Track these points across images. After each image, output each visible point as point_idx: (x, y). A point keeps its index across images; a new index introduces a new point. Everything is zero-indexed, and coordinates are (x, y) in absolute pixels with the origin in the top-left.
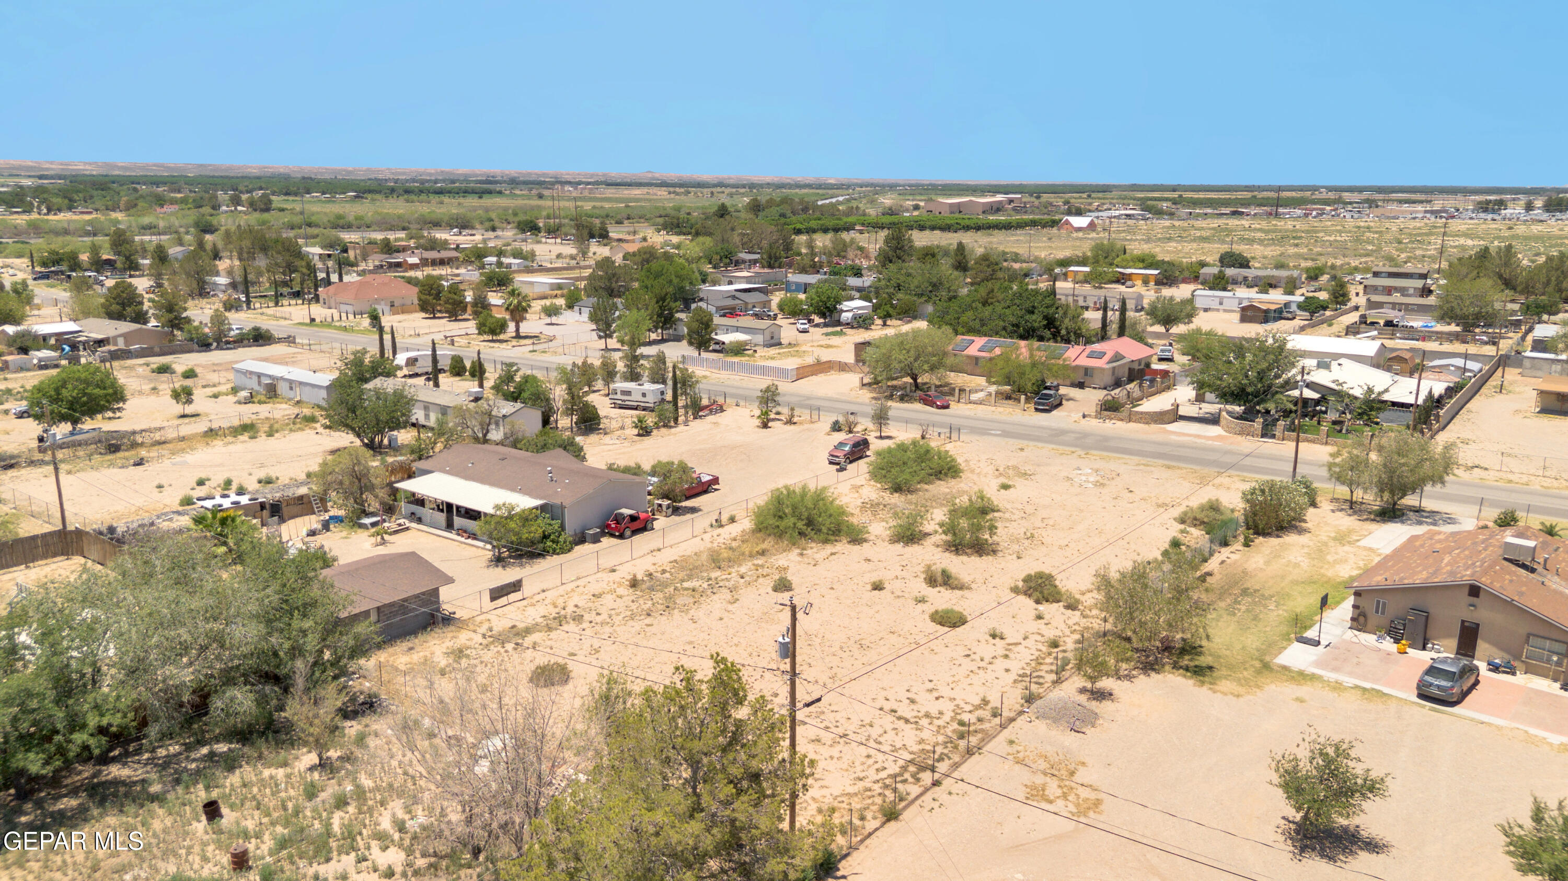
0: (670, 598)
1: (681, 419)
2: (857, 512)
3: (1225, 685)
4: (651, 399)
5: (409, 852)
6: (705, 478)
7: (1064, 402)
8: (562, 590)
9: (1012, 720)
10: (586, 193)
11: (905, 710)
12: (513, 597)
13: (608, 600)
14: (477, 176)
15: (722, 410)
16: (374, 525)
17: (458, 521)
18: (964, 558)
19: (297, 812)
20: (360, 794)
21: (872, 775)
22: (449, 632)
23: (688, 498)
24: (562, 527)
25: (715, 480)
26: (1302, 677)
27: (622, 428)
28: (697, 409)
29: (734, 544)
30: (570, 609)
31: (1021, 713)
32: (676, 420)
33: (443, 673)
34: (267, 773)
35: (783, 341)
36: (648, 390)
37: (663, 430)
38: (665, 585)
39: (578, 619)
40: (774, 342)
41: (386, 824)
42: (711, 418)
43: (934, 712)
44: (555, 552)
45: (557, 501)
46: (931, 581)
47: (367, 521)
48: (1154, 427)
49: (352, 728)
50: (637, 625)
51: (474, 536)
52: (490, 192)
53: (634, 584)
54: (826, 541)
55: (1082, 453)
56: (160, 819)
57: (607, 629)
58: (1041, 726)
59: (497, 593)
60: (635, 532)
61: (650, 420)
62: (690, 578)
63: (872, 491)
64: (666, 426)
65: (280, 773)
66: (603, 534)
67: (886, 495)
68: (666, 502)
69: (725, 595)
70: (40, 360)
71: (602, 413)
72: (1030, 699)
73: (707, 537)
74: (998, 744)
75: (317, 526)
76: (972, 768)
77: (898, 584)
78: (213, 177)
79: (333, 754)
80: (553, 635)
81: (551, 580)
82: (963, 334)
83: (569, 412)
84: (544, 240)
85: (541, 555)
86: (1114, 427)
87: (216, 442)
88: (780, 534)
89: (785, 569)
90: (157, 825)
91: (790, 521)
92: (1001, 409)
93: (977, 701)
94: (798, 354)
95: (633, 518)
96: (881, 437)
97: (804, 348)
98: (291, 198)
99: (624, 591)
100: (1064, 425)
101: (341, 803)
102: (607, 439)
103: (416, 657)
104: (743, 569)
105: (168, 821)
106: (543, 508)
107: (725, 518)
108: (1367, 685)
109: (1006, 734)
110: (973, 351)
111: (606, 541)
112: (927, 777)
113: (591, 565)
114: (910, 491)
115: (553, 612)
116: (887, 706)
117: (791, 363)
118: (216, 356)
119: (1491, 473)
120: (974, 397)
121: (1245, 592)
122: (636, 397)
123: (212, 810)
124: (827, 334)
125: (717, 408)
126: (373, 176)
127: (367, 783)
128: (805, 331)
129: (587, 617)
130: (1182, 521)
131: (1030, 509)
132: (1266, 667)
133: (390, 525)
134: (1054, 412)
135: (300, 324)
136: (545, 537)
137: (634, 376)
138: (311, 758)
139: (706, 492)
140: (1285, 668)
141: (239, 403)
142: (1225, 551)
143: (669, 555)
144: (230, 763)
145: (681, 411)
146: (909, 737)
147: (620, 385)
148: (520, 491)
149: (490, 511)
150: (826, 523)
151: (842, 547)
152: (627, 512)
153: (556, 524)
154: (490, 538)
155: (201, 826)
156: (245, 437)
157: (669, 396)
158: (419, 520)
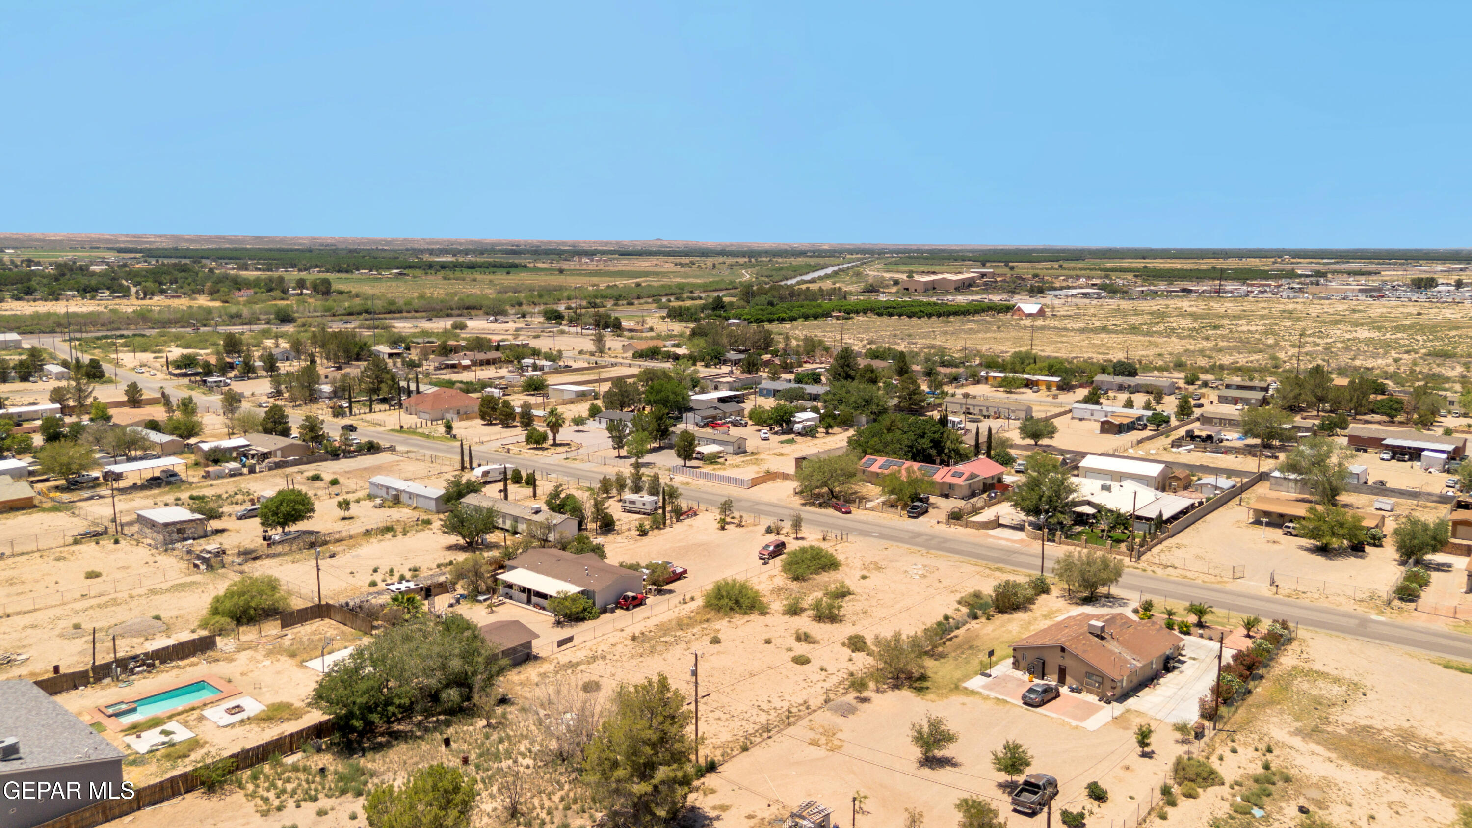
0: (653, 647)
1: (668, 522)
2: (768, 594)
3: (931, 696)
4: (648, 508)
5: (535, 759)
6: (679, 570)
7: (930, 510)
8: (595, 641)
9: (815, 711)
10: (601, 267)
11: (765, 706)
12: (569, 645)
13: (620, 647)
14: (503, 244)
15: (696, 515)
16: (485, 600)
17: (534, 599)
18: (822, 625)
19: (483, 744)
20: (509, 737)
21: (741, 733)
22: (537, 664)
23: (668, 583)
24: (594, 603)
25: (685, 572)
26: (973, 693)
27: (629, 529)
28: (679, 514)
29: (692, 615)
30: (599, 652)
31: (820, 708)
32: (664, 524)
33: (537, 685)
34: (465, 728)
35: (748, 449)
36: (646, 499)
37: (656, 531)
38: (650, 639)
39: (604, 658)
40: (741, 451)
41: (522, 749)
42: (688, 521)
43: (778, 707)
44: (590, 619)
45: (591, 588)
46: (799, 639)
47: (481, 598)
48: (982, 531)
49: (499, 710)
50: (635, 662)
51: (543, 608)
52: (515, 266)
53: (634, 638)
54: (745, 613)
55: (924, 551)
56: (424, 746)
57: (619, 664)
58: (828, 714)
59: (561, 643)
60: (635, 606)
61: (647, 524)
62: (665, 635)
63: (781, 580)
64: (658, 528)
65: (471, 728)
66: (617, 607)
67: (789, 582)
68: (654, 587)
69: (683, 645)
70: (230, 470)
71: (615, 517)
72: (827, 701)
73: (676, 610)
74: (805, 722)
75: (453, 601)
76: (790, 730)
77: (780, 640)
78: (270, 250)
79: (493, 721)
80: (591, 666)
81: (589, 636)
82: (871, 454)
83: (595, 520)
84: (566, 328)
85: (583, 619)
86: (957, 531)
87: (372, 540)
88: (719, 609)
89: (719, 631)
90: (423, 747)
91: (725, 601)
92: (885, 515)
93: (801, 701)
94: (757, 462)
95: (634, 598)
96: (797, 539)
97: (762, 456)
98: (344, 275)
99: (628, 642)
100: (922, 529)
101: (501, 741)
102: (619, 539)
103: (523, 677)
104: (695, 631)
105: (428, 746)
106: (583, 593)
107: (688, 598)
108: (1001, 697)
109: (810, 717)
110: (875, 468)
111: (619, 612)
112: (765, 735)
113: (611, 626)
114: (804, 580)
115: (590, 654)
116: (757, 704)
117: (749, 472)
118: (344, 464)
119: (1178, 571)
120: (869, 505)
121: (971, 647)
122: (639, 505)
123: (447, 742)
124: (782, 442)
125: (692, 513)
126: (409, 246)
127: (511, 733)
128: (766, 439)
129: (608, 657)
130: (959, 603)
131: (872, 593)
132: (957, 687)
133: (495, 600)
134: (921, 519)
135: (392, 430)
136: (585, 610)
137: (637, 489)
138: (484, 722)
139: (679, 579)
140: (966, 688)
141: (375, 507)
142: (974, 622)
143: (654, 621)
144: (448, 724)
145: (668, 516)
146: (763, 718)
147: (628, 496)
148: (570, 582)
149: (554, 594)
150: (745, 602)
151: (754, 617)
152: (630, 594)
153: (590, 601)
154: (554, 611)
155: (443, 748)
156: (389, 535)
157: (660, 504)
158: (511, 598)
